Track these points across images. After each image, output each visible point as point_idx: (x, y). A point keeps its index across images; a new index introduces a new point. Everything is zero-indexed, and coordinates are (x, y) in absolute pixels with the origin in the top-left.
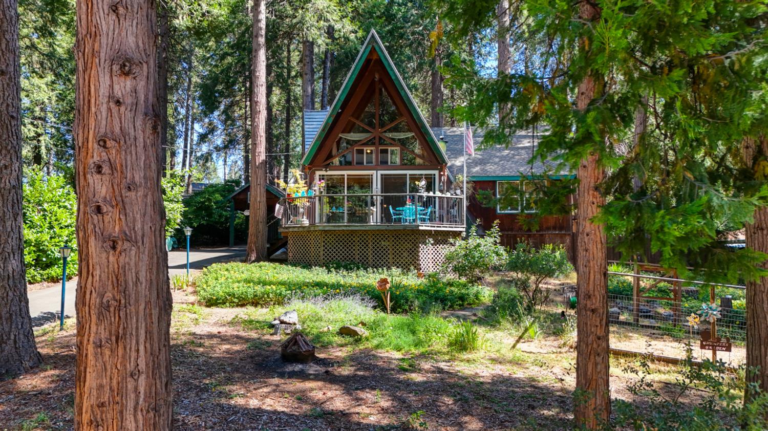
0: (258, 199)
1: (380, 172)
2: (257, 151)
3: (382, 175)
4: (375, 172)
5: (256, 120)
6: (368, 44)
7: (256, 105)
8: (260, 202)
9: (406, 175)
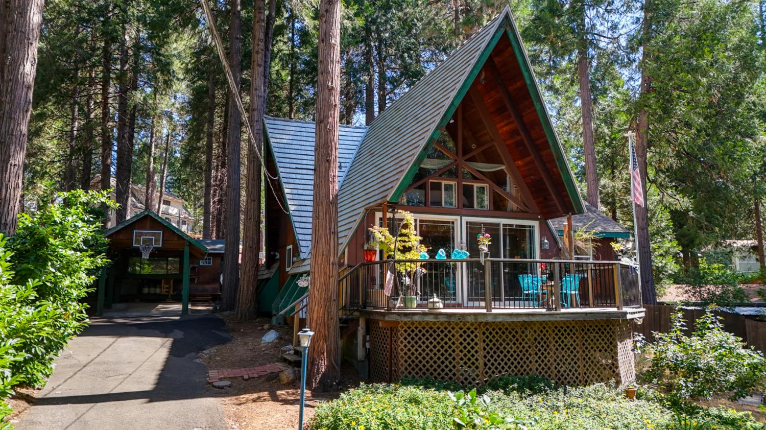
0: (332, 259)
1: (465, 219)
2: (331, 173)
3: (467, 223)
4: (458, 218)
5: (330, 119)
6: (500, 26)
7: (330, 94)
8: (333, 264)
9: (498, 225)
